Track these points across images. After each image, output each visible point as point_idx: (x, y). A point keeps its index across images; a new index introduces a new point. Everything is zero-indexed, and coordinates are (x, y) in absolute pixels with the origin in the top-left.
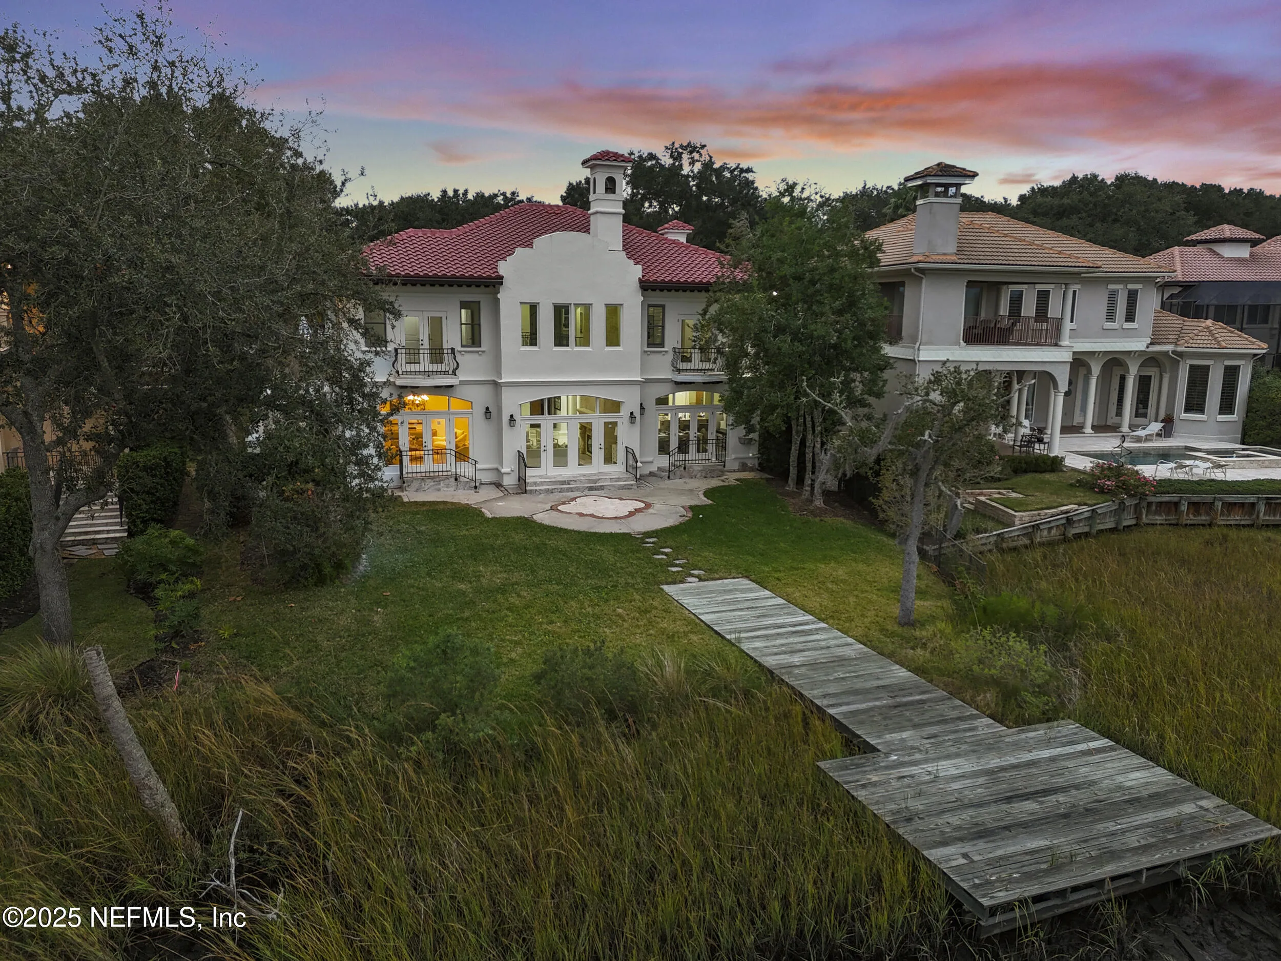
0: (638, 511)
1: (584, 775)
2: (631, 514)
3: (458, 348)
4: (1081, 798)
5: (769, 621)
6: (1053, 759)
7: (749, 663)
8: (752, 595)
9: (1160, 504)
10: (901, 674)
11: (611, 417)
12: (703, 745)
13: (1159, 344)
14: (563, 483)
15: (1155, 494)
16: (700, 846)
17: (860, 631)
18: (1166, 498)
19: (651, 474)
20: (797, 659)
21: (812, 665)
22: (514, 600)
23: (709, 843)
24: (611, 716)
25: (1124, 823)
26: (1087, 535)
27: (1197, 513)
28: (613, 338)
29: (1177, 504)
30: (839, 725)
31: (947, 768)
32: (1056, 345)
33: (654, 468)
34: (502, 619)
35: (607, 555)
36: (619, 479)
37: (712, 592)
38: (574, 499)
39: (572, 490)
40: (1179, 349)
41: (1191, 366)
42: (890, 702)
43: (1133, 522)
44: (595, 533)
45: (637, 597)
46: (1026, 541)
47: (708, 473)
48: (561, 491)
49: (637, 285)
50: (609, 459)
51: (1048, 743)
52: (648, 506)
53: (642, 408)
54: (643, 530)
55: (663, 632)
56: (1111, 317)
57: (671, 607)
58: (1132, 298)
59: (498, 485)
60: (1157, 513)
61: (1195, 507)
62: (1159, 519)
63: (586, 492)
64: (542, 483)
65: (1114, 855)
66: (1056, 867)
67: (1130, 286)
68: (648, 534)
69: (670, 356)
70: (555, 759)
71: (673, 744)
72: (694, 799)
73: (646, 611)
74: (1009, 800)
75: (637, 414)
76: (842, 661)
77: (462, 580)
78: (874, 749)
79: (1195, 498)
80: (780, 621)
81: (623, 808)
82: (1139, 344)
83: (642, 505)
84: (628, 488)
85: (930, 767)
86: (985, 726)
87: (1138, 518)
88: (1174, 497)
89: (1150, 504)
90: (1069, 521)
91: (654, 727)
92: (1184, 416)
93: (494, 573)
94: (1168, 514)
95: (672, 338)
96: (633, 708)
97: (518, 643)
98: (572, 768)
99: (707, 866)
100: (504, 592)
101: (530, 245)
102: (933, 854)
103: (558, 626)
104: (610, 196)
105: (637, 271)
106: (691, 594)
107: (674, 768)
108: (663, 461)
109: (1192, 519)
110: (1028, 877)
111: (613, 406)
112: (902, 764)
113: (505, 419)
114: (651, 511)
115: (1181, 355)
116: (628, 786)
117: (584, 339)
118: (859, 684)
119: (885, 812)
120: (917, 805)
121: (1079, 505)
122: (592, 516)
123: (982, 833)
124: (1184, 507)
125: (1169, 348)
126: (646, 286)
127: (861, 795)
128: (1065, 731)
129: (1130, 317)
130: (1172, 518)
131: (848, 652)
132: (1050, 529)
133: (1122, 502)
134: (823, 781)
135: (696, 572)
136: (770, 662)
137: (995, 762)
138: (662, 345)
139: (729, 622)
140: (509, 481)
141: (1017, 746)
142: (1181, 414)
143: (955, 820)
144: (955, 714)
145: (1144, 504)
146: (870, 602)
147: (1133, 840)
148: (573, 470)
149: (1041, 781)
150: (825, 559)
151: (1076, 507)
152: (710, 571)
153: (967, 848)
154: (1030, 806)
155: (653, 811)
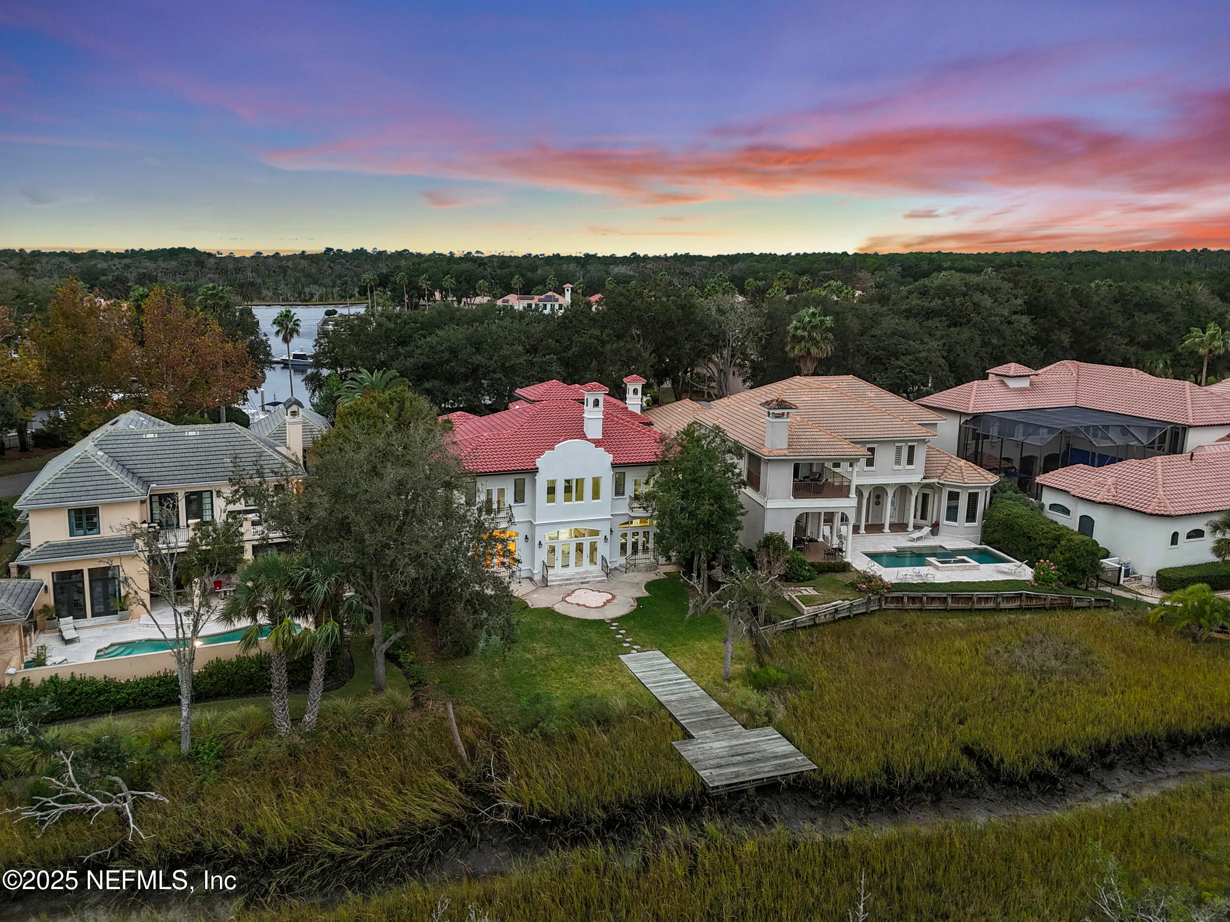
0: (609, 601)
1: (591, 746)
2: (605, 604)
3: (512, 504)
4: (757, 756)
5: (666, 677)
6: (756, 742)
7: (654, 699)
8: (661, 661)
9: (893, 598)
10: (715, 705)
11: (594, 539)
12: (632, 735)
13: (929, 478)
14: (567, 580)
15: (889, 592)
16: (629, 769)
17: (703, 684)
18: (895, 594)
19: (616, 569)
20: (673, 698)
21: (679, 701)
22: (553, 664)
23: (631, 766)
24: (599, 723)
25: (767, 764)
26: (849, 617)
27: (914, 603)
28: (596, 495)
29: (902, 598)
30: (683, 728)
31: (717, 745)
32: (848, 497)
33: (617, 565)
34: (550, 676)
35: (593, 635)
36: (597, 577)
37: (642, 659)
38: (573, 592)
39: (571, 584)
40: (941, 482)
41: (949, 492)
42: (705, 718)
43: (877, 608)
44: (586, 620)
45: (608, 663)
46: (811, 623)
47: (650, 568)
48: (566, 585)
49: (610, 465)
50: (592, 561)
51: (758, 736)
52: (614, 597)
53: (611, 531)
54: (611, 616)
55: (619, 682)
56: (898, 462)
57: (623, 668)
58: (911, 449)
59: (531, 579)
60: (891, 602)
61: (913, 599)
62: (892, 606)
63: (580, 586)
64: (556, 581)
65: (757, 773)
66: (737, 777)
67: (910, 444)
68: (614, 620)
69: (628, 500)
70: (581, 741)
71: (621, 735)
72: (627, 754)
73: (612, 671)
74: (733, 756)
75: (608, 537)
76: (692, 699)
77: (528, 652)
78: (693, 737)
79: (912, 594)
80: (670, 677)
81: (604, 757)
82: (917, 478)
83: (610, 597)
84: (602, 582)
85: (710, 744)
86: (738, 728)
87: (881, 606)
88: (900, 594)
89: (886, 598)
90: (836, 610)
91: (615, 728)
92: (945, 522)
93: (542, 648)
94: (898, 603)
95: (629, 490)
96: (607, 721)
97: (558, 688)
98: (587, 743)
99: (630, 775)
100: (548, 660)
101: (553, 449)
102: (701, 773)
103: (573, 680)
104: (596, 409)
105: (610, 458)
106: (632, 661)
107: (621, 743)
108: (622, 560)
109: (912, 606)
110: (727, 779)
111: (595, 533)
112: (702, 743)
113: (537, 543)
114: (615, 601)
115: (943, 485)
116: (606, 750)
117: (580, 498)
118: (697, 710)
119: (689, 760)
120: (700, 757)
121: (843, 600)
122: (584, 605)
123: (719, 766)
124: (906, 600)
125: (935, 480)
126: (614, 466)
127: (683, 754)
128: (766, 731)
129: (910, 461)
130: (900, 606)
131: (696, 694)
132: (825, 616)
133: (869, 598)
134: (672, 749)
135: (635, 647)
136: (662, 699)
137: (735, 742)
138: (623, 494)
139: (649, 677)
140: (537, 578)
141: (746, 737)
142: (944, 522)
143: (712, 762)
144: (729, 723)
145: (883, 598)
146: (714, 665)
147: (766, 769)
148: (572, 570)
149: (750, 749)
150: (700, 638)
151: (841, 602)
152: (643, 646)
153: (711, 771)
154: (739, 758)
155: (614, 758)
